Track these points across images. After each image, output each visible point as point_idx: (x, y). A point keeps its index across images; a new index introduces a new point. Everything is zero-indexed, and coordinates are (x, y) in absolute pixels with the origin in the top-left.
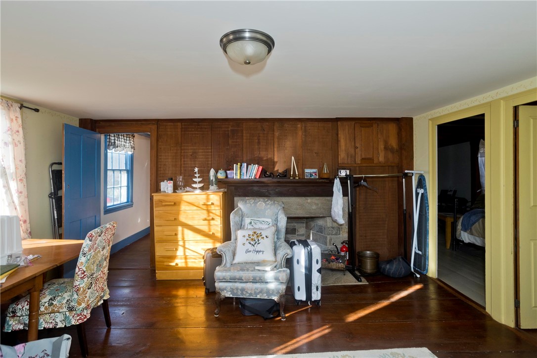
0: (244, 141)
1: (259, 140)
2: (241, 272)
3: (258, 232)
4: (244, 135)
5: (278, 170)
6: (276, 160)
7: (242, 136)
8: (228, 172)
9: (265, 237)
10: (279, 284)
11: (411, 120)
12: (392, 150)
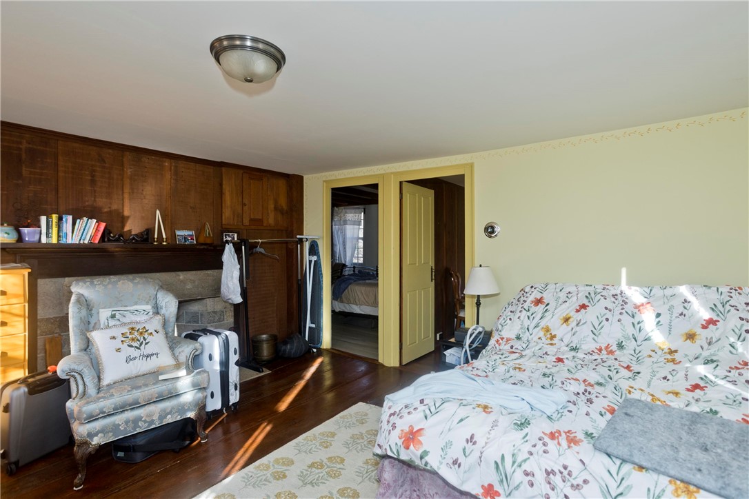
0: (61, 174)
1: (93, 176)
2: (135, 391)
3: (138, 326)
4: (61, 163)
5: (130, 231)
6: (126, 213)
7: (56, 165)
8: (25, 230)
9: (154, 333)
10: (197, 392)
11: (302, 178)
12: (282, 212)
